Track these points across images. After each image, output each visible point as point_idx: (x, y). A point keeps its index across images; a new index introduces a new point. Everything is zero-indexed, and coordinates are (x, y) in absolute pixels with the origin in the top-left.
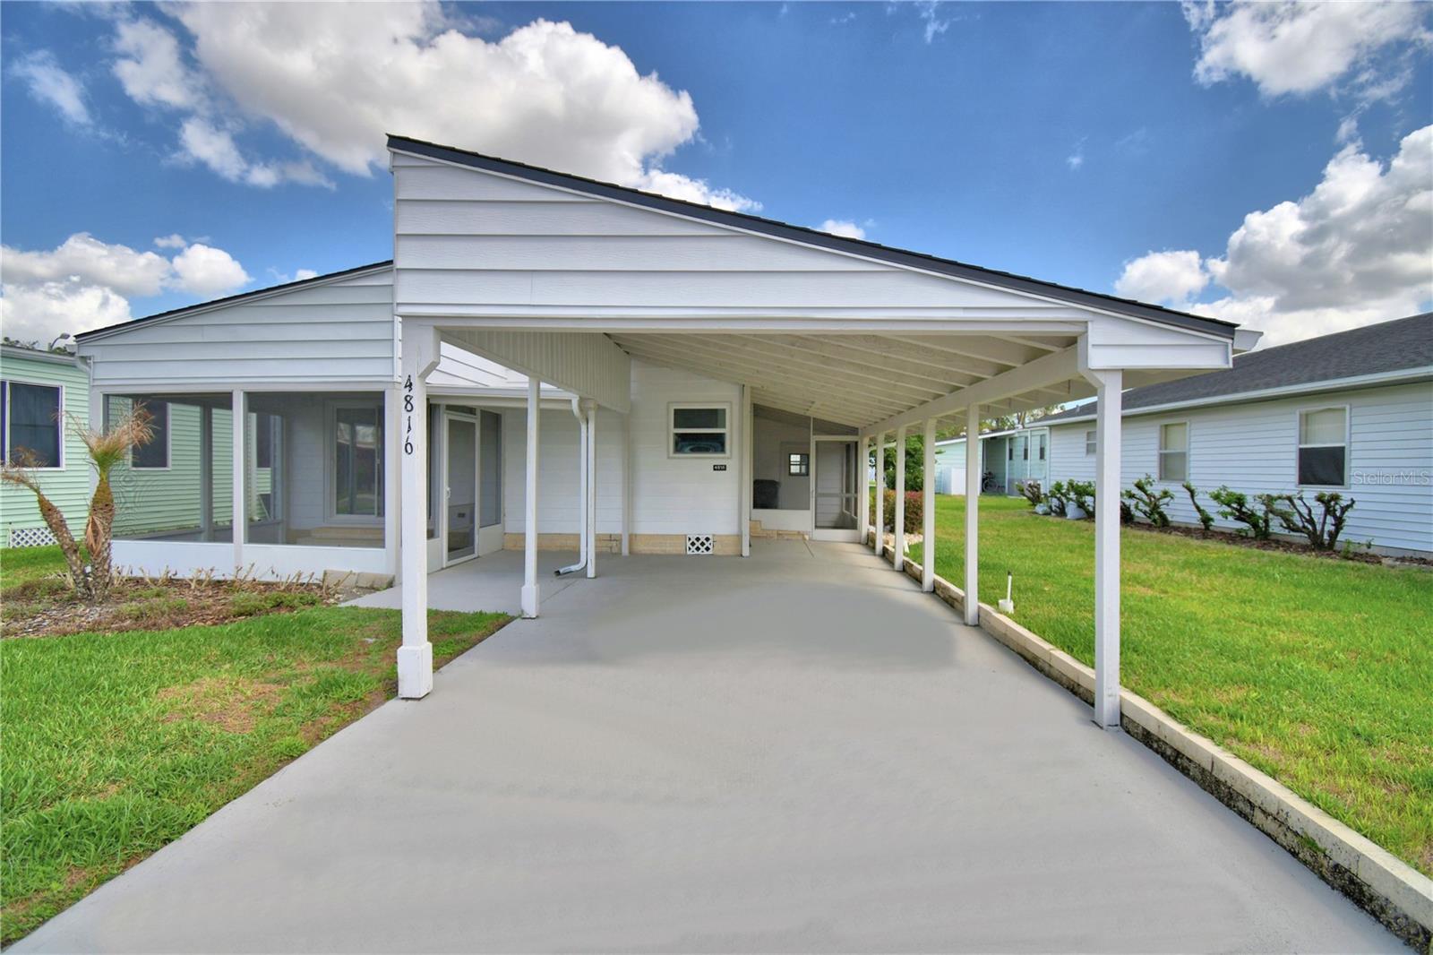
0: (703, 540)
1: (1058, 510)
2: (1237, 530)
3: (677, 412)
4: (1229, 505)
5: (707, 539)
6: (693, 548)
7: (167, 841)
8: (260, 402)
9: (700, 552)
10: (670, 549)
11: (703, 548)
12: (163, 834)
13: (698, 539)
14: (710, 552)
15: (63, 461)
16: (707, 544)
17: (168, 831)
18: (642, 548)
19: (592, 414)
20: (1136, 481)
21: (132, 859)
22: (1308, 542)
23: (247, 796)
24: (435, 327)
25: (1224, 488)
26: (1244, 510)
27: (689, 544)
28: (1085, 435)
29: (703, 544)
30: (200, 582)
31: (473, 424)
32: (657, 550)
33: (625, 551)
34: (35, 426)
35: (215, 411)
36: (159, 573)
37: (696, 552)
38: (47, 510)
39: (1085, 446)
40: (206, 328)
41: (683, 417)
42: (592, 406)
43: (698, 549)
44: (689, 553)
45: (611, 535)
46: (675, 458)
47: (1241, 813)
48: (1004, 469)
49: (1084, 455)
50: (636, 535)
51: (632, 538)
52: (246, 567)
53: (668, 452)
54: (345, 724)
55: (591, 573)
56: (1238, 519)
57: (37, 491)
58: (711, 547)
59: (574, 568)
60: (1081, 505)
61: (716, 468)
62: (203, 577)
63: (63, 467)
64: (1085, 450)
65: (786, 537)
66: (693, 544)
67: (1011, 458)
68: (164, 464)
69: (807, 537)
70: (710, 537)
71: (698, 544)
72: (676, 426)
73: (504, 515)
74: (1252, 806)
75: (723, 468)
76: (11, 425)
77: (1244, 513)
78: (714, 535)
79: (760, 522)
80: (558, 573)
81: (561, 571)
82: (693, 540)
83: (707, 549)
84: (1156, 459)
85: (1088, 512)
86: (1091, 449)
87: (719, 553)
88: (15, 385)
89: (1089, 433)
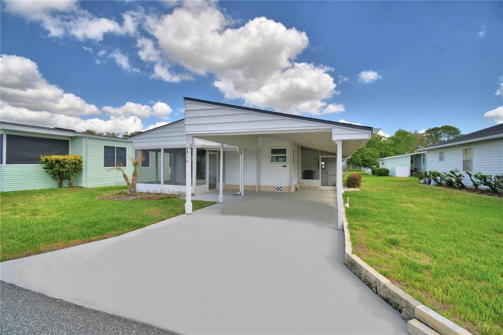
0: (279, 188)
1: (428, 182)
2: (487, 189)
3: (272, 150)
4: (481, 180)
5: (281, 187)
6: (277, 190)
7: (142, 227)
8: (166, 150)
9: (279, 191)
10: (270, 190)
11: (279, 190)
12: (141, 226)
13: (278, 187)
14: (282, 191)
15: (127, 165)
16: (281, 189)
17: (142, 226)
18: (262, 189)
19: (243, 152)
20: (450, 171)
21: (137, 229)
23: (155, 224)
24: (192, 136)
25: (480, 173)
26: (487, 181)
27: (275, 189)
28: (439, 153)
29: (279, 189)
30: (154, 193)
31: (216, 155)
32: (266, 190)
33: (257, 190)
34: (121, 157)
35: (158, 153)
36: (145, 191)
37: (277, 191)
38: (125, 176)
39: (439, 157)
41: (274, 151)
42: (243, 149)
43: (278, 190)
44: (275, 191)
45: (253, 186)
46: (271, 163)
48: (421, 167)
49: (439, 161)
50: (260, 186)
51: (259, 187)
52: (163, 190)
53: (270, 162)
54: (174, 216)
55: (243, 194)
56: (485, 185)
57: (123, 171)
59: (238, 193)
60: (435, 180)
61: (283, 166)
62: (154, 192)
63: (127, 167)
64: (439, 159)
65: (312, 188)
66: (277, 189)
67: (424, 163)
68: (149, 166)
69: (318, 189)
70: (282, 187)
71: (278, 189)
72: (272, 154)
73: (226, 179)
75: (286, 166)
76: (116, 157)
77: (487, 182)
80: (234, 194)
82: (277, 187)
83: (281, 190)
84: (462, 162)
85: (438, 183)
86: (441, 159)
87: (284, 192)
88: (117, 147)
89: (440, 153)
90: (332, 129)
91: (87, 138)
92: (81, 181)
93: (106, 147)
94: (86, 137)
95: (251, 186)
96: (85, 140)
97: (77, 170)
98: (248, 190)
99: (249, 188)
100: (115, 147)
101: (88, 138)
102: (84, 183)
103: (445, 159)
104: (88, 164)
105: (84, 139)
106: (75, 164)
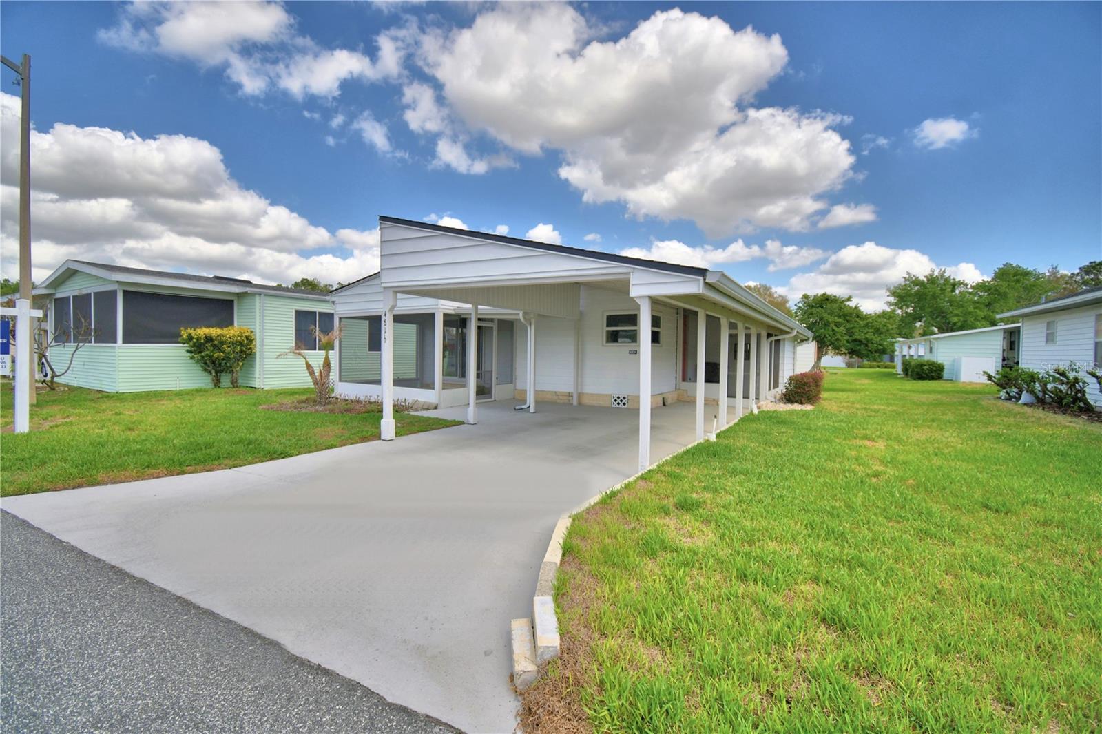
0: (621, 398)
1: (1017, 395)
3: (609, 317)
5: (624, 398)
6: (616, 403)
7: (283, 458)
9: (619, 406)
10: (602, 403)
11: (621, 404)
12: (283, 456)
13: (618, 398)
14: (626, 406)
16: (624, 401)
17: (284, 455)
18: (586, 401)
19: (533, 321)
21: (272, 459)
23: (311, 454)
24: (394, 291)
27: (613, 400)
28: (1045, 324)
29: (621, 401)
31: (492, 328)
32: (595, 403)
33: (575, 402)
36: (353, 398)
37: (617, 406)
38: (309, 366)
39: (1044, 335)
41: (612, 320)
42: (532, 316)
43: (618, 404)
44: (613, 406)
45: (569, 393)
46: (606, 346)
49: (1044, 343)
50: (583, 394)
51: (580, 395)
53: (603, 342)
54: (357, 443)
55: (532, 410)
57: (305, 358)
58: (626, 403)
59: (524, 407)
60: (1031, 391)
61: (630, 353)
62: (366, 400)
64: (1044, 339)
66: (616, 400)
70: (626, 397)
71: (618, 401)
72: (608, 326)
73: (516, 379)
75: (635, 353)
78: (628, 396)
79: (687, 390)
80: (515, 408)
82: (616, 398)
83: (624, 404)
84: (1092, 347)
85: (1037, 397)
86: (1050, 338)
87: (632, 407)
88: (319, 313)
89: (1049, 324)
90: (630, 273)
91: (262, 295)
92: (252, 376)
93: (298, 313)
94: (260, 294)
95: (564, 394)
96: (260, 299)
97: (244, 356)
98: (558, 401)
99: (561, 398)
100: (315, 313)
101: (265, 295)
102: (257, 380)
103: (1058, 338)
104: (265, 344)
105: (257, 298)
106: (241, 343)
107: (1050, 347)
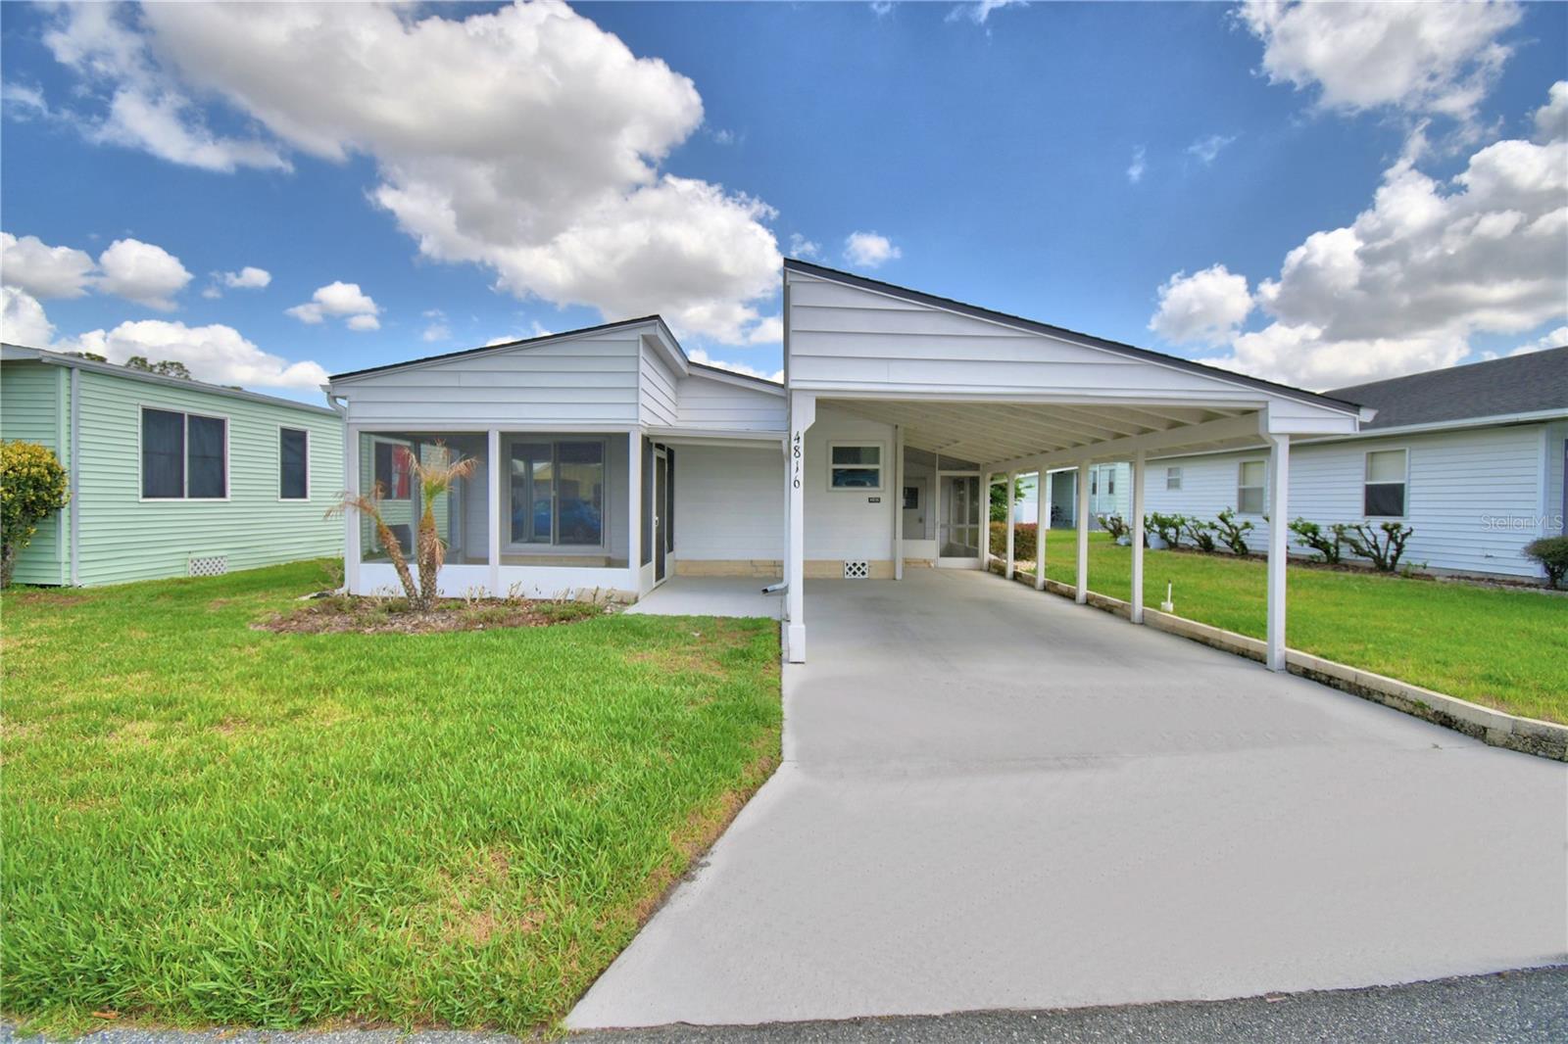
0: (859, 565)
2: (1312, 557)
3: (835, 449)
4: (1305, 534)
5: (863, 565)
6: (851, 573)
9: (856, 576)
10: (829, 574)
11: (859, 573)
13: (855, 565)
14: (866, 576)
15: (229, 492)
16: (863, 569)
20: (1219, 514)
22: (1374, 565)
24: (817, 397)
25: (1300, 519)
26: (1318, 538)
27: (846, 569)
28: (1166, 470)
29: (859, 569)
31: (664, 460)
32: (817, 574)
34: (206, 457)
37: (853, 576)
39: (1166, 481)
40: (462, 374)
41: (840, 454)
43: (855, 573)
44: (847, 577)
45: (775, 562)
46: (833, 491)
47: (1377, 701)
49: (1165, 489)
53: (827, 485)
56: (1313, 546)
58: (866, 572)
59: (778, 586)
60: (1164, 536)
61: (871, 501)
63: (228, 499)
64: (1166, 485)
65: (913, 565)
66: (850, 569)
68: (303, 495)
69: (932, 565)
70: (866, 563)
71: (855, 569)
72: (834, 462)
74: (1383, 694)
75: (877, 500)
76: (190, 456)
77: (1318, 541)
78: (869, 561)
80: (766, 591)
81: (769, 589)
82: (851, 565)
83: (863, 573)
84: (1235, 493)
85: (1170, 543)
86: (1173, 484)
87: (874, 577)
88: (191, 417)
89: (1170, 470)
90: (1269, 402)
91: (76, 372)
92: (50, 558)
93: (148, 414)
94: (70, 369)
95: (764, 564)
96: (70, 380)
97: (43, 512)
98: (756, 575)
99: (761, 569)
100: (181, 415)
101: (82, 371)
102: (65, 568)
103: (1184, 484)
104: (81, 483)
105: (63, 375)
106: (38, 485)
107: (1173, 493)
